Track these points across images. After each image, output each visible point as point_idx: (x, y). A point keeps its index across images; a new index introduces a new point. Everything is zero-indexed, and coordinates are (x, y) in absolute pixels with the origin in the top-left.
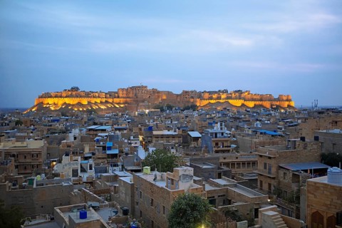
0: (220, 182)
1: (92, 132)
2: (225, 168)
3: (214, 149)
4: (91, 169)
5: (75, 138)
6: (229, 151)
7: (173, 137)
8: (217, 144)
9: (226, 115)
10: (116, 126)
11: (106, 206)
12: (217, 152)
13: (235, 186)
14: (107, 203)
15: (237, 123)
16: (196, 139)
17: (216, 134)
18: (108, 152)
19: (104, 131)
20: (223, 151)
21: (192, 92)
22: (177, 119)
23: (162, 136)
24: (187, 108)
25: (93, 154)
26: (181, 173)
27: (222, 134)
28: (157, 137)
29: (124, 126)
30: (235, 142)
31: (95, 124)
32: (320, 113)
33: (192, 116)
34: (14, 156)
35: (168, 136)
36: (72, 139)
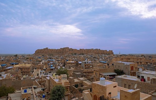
0: (81, 79)
1: (49, 62)
2: (85, 74)
3: (85, 67)
4: (44, 73)
5: (43, 63)
6: (89, 68)
7: (73, 63)
8: (86, 66)
9: (92, 56)
10: (57, 60)
11: (39, 87)
12: (86, 68)
13: (86, 80)
14: (40, 86)
15: (95, 59)
16: (80, 64)
17: (86, 62)
18: (51, 68)
19: (53, 61)
20: (88, 68)
21: (83, 49)
22: (77, 57)
23: (70, 63)
24: (81, 54)
25: (46, 69)
26: (62, 77)
27: (88, 62)
28: (68, 63)
29: (59, 60)
30: (92, 65)
31: (50, 59)
32: (121, 56)
33: (81, 57)
34: (21, 69)
35: (71, 63)
36: (42, 64)
